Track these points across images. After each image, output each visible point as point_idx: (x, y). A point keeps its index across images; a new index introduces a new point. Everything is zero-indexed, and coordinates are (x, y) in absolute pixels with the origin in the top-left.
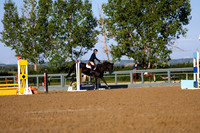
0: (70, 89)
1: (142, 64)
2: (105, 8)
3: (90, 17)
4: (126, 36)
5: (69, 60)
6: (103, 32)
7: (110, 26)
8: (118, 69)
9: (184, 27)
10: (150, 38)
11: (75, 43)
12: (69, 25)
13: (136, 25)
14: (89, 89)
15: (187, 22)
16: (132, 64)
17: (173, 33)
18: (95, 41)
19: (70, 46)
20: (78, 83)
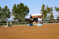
0: (6, 26)
1: (20, 21)
2: (12, 10)
3: (9, 12)
4: (17, 16)
5: (5, 20)
6: (12, 15)
7: (13, 14)
8: (15, 22)
9: (28, 14)
10: (21, 16)
11: (6, 17)
12: (5, 13)
13: (19, 13)
14: (9, 26)
15: (29, 13)
16: (18, 21)
17: (26, 15)
18: (10, 17)
19: (5, 18)
20: (7, 25)
